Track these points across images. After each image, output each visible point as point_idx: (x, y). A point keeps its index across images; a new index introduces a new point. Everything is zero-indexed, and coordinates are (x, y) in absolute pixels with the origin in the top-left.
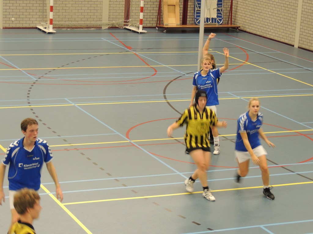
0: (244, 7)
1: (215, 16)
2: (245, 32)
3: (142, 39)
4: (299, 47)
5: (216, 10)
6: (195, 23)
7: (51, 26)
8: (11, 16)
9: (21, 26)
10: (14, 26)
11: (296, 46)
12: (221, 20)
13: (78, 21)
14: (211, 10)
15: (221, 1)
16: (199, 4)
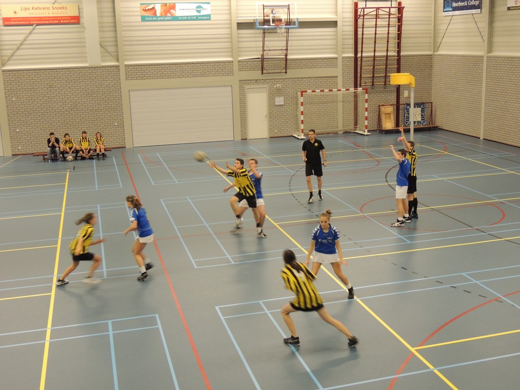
0: (441, 112)
1: (420, 120)
2: (443, 129)
3: (368, 139)
4: (484, 139)
5: (420, 115)
7: (303, 134)
8: (275, 129)
9: (282, 135)
10: (277, 135)
11: (482, 138)
12: (424, 122)
14: (417, 115)
15: (424, 108)
16: (408, 111)
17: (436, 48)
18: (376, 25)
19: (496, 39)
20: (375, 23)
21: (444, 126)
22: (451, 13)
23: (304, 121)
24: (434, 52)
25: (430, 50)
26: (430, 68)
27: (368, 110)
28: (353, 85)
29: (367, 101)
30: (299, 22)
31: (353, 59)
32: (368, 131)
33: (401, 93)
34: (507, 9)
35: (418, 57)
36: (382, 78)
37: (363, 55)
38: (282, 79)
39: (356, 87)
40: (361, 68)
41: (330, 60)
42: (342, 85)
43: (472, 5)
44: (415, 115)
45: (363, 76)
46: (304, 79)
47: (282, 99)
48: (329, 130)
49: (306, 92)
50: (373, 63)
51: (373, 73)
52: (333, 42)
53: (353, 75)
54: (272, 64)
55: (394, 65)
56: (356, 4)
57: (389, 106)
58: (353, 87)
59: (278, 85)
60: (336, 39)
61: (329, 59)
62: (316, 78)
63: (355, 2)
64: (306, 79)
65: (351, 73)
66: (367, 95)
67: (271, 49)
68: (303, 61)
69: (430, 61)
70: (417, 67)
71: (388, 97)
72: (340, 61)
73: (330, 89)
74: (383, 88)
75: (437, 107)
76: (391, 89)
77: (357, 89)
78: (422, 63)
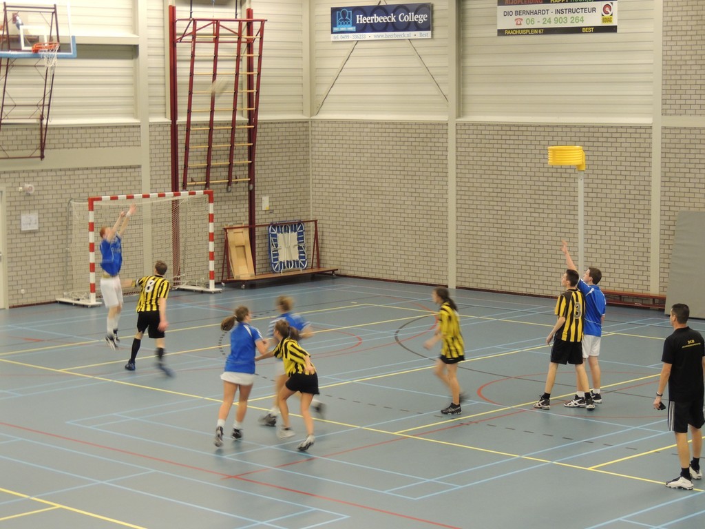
0: (338, 239)
1: (296, 257)
2: (345, 276)
3: (216, 302)
5: (297, 247)
6: (273, 270)
7: (93, 295)
8: (20, 287)
9: (33, 301)
10: (25, 302)
11: (452, 285)
12: (304, 262)
14: (292, 248)
15: (302, 233)
16: (276, 241)
17: (316, 108)
18: (216, 56)
19: (470, 90)
20: (212, 52)
21: (345, 268)
22: (351, 37)
24: (311, 116)
25: (302, 112)
26: (305, 149)
27: (215, 237)
28: (170, 185)
29: (211, 218)
30: (77, 45)
31: (169, 129)
32: (217, 284)
33: (256, 201)
34: (496, 34)
35: (285, 125)
36: (222, 169)
37: (193, 119)
38: (33, 171)
39: (175, 189)
40: (187, 148)
41: (127, 130)
42: (149, 186)
43: (409, 22)
44: (287, 249)
45: (190, 164)
46: (77, 172)
47: (34, 216)
49: (100, 199)
50: (207, 136)
51: (209, 160)
52: (127, 90)
53: (170, 164)
54: (14, 138)
55: (242, 141)
56: (172, 10)
57: (240, 230)
58: (171, 189)
59: (27, 186)
60: (135, 84)
61: (125, 127)
62: (101, 169)
63: (170, 6)
64: (80, 172)
65: (166, 159)
66: (211, 205)
67: (17, 102)
68: (75, 131)
69: (305, 133)
70: (284, 146)
71: (234, 211)
72: (145, 131)
73: (129, 193)
74: (225, 191)
75: (325, 230)
76: (238, 194)
77: (179, 195)
78: (291, 138)
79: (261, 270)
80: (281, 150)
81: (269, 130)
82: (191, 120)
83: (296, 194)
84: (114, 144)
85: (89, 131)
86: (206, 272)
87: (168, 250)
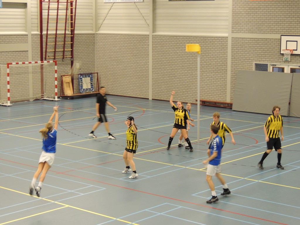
0: (106, 80)
1: (90, 87)
4: (152, 99)
5: (90, 83)
6: (80, 92)
7: (9, 102)
11: (150, 98)
12: (93, 89)
13: (16, 98)
14: (88, 83)
15: (92, 78)
16: (82, 81)
17: (98, 29)
18: (58, 8)
19: (158, 22)
20: (56, 6)
21: (109, 91)
22: (112, 1)
23: (10, 90)
24: (96, 32)
25: (92, 30)
26: (93, 45)
27: (58, 79)
28: (40, 59)
29: (56, 72)
30: (2, 2)
31: (39, 36)
32: (58, 98)
34: (168, 0)
36: (60, 52)
37: (49, 32)
39: (42, 60)
40: (46, 44)
41: (22, 36)
42: (31, 59)
44: (86, 84)
45: (48, 50)
48: (23, 98)
49: (11, 64)
50: (54, 39)
51: (55, 49)
52: (23, 21)
53: (40, 50)
55: (69, 41)
57: (68, 76)
58: (40, 60)
60: (26, 18)
61: (22, 35)
62: (12, 52)
64: (4, 53)
65: (38, 48)
66: (56, 67)
69: (93, 38)
70: (85, 43)
71: (66, 69)
72: (30, 37)
73: (23, 61)
74: (62, 61)
75: (101, 76)
76: (67, 62)
77: (43, 62)
78: (88, 40)
79: (76, 92)
80: (84, 45)
81: (79, 37)
82: (48, 33)
83: (90, 62)
84: (17, 42)
85: (7, 37)
86: (54, 93)
87: (39, 84)
